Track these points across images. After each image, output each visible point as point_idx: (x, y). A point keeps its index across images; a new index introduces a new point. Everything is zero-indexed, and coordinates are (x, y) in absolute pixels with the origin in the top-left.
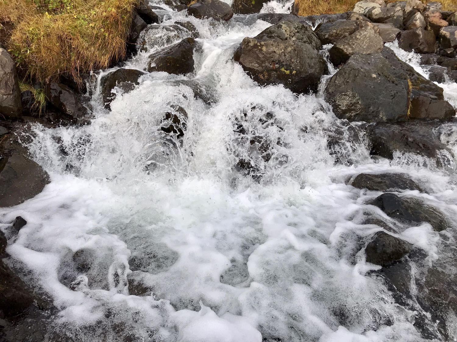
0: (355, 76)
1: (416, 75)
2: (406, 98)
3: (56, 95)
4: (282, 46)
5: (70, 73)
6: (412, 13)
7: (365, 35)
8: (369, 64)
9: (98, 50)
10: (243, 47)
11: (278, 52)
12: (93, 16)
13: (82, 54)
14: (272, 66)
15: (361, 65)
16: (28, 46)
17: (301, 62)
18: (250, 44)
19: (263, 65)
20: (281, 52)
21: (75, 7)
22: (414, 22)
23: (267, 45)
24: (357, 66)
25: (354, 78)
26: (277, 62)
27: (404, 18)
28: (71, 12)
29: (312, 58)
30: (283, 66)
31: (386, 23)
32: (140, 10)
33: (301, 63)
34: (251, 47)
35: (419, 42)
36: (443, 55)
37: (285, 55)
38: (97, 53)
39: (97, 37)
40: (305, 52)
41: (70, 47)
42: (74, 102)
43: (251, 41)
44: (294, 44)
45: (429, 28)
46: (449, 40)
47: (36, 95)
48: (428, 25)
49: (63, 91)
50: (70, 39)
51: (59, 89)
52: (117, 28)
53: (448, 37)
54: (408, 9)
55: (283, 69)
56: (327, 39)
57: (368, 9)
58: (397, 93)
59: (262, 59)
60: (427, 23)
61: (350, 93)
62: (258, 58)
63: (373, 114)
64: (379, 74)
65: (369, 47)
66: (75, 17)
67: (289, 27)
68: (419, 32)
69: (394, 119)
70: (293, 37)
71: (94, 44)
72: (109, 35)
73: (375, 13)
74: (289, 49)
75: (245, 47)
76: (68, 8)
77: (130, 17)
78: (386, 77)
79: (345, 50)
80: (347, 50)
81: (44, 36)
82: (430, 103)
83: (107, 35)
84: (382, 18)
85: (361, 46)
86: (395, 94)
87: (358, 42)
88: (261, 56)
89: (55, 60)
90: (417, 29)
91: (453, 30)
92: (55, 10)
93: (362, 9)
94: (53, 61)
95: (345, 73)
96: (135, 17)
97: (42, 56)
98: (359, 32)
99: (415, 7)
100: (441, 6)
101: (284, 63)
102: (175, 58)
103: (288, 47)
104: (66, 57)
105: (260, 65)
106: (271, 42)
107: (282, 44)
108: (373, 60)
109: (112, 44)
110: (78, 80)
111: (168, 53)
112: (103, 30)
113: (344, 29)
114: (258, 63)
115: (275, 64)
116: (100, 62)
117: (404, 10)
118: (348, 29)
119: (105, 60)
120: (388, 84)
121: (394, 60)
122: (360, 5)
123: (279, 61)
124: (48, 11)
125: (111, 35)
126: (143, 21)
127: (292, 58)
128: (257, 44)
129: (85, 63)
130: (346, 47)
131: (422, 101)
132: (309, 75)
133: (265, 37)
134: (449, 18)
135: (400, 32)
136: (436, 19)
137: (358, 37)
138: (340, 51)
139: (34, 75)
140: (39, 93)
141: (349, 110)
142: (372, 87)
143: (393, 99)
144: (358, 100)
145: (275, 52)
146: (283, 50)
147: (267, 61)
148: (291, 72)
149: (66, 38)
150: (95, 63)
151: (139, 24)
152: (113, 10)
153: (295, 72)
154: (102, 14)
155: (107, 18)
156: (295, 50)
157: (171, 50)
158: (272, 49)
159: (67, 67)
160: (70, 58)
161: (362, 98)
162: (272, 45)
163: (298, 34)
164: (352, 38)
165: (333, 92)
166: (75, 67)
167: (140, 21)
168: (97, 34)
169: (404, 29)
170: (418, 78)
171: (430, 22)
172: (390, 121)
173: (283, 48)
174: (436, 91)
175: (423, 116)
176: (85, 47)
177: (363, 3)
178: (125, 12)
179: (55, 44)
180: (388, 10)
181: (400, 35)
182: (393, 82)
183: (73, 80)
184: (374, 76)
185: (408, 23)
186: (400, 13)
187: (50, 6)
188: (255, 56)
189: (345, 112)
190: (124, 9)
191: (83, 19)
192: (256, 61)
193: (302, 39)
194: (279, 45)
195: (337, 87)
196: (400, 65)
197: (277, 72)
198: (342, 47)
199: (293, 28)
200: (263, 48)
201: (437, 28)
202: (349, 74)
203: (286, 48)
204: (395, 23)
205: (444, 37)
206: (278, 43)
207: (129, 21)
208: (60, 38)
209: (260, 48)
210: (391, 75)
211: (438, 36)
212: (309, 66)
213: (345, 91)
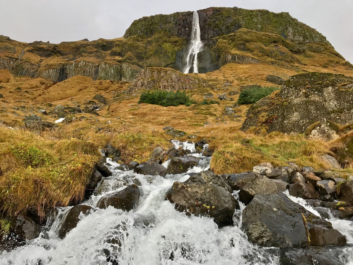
0: (261, 210)
1: (307, 212)
2: (304, 228)
3: (20, 224)
4: (203, 187)
5: (36, 208)
6: (294, 173)
7: (263, 182)
8: (270, 201)
9: (63, 192)
10: (173, 189)
11: (200, 192)
12: (64, 170)
13: (49, 194)
14: (196, 203)
15: (264, 201)
16: (9, 188)
17: (218, 198)
18: (178, 186)
19: (189, 202)
20: (202, 192)
21: (52, 164)
22: (297, 178)
23: (191, 187)
24: (260, 202)
25: (260, 211)
26: (200, 199)
27: (289, 177)
28: (48, 167)
29: (226, 197)
30: (204, 203)
31: (277, 179)
32: (99, 167)
33: (218, 200)
34: (180, 188)
35: (303, 191)
36: (324, 200)
37: (205, 195)
38: (61, 194)
39: (64, 183)
40: (220, 192)
41: (41, 188)
42: (34, 230)
43: (180, 184)
44: (212, 186)
45: (308, 182)
46: (325, 190)
47: (3, 224)
48: (307, 180)
49: (26, 221)
50: (43, 183)
51: (24, 220)
52: (80, 178)
53: (324, 187)
54: (291, 170)
55: (205, 205)
56: (236, 186)
57: (263, 171)
58: (296, 223)
59: (189, 197)
60: (306, 179)
61: (258, 223)
62: (185, 196)
63: (280, 240)
64: (279, 209)
65: (267, 190)
66: (51, 169)
67: (207, 175)
68: (302, 184)
69: (299, 245)
70: (210, 182)
71: (60, 188)
72: (73, 182)
73: (268, 173)
74: (208, 190)
75: (175, 189)
76: (47, 164)
77: (91, 170)
78: (284, 211)
79: (250, 192)
80: (251, 191)
81: (23, 181)
82: (324, 232)
83: (72, 182)
84: (274, 176)
85: (261, 189)
86: (294, 224)
87: (259, 186)
88: (187, 195)
89: (26, 198)
90: (300, 182)
91: (327, 183)
92: (37, 165)
93: (259, 171)
94: (25, 199)
95: (253, 207)
96: (95, 171)
97: (18, 195)
98: (258, 179)
99: (295, 169)
100: (313, 169)
101: (205, 200)
102: (122, 198)
103: (207, 189)
104: (37, 196)
105: (187, 202)
106: (194, 184)
107: (202, 187)
108: (272, 198)
109: (74, 189)
110: (41, 214)
111: (116, 195)
112: (69, 178)
113: (247, 179)
114: (185, 200)
115: (198, 201)
116: (62, 202)
117: (288, 171)
118: (250, 179)
119: (67, 200)
120: (287, 216)
121: (288, 201)
122: (256, 168)
123: (201, 199)
124: (31, 165)
125: (75, 182)
126: (100, 174)
127: (210, 197)
128: (184, 186)
129: (50, 201)
130: (251, 190)
131: (317, 230)
132: (225, 208)
133: (190, 182)
134: (321, 176)
135: (288, 185)
136: (312, 176)
137: (257, 183)
138: (247, 193)
139: (7, 210)
140: (6, 224)
141: (261, 237)
142: (275, 218)
143: (293, 228)
144: (266, 228)
145: (197, 192)
146: (203, 191)
147: (192, 199)
148: (211, 207)
149: (40, 182)
150: (58, 202)
151: (97, 176)
152: (80, 165)
153: (214, 207)
154: (70, 168)
155: (74, 170)
156: (212, 190)
157: (119, 192)
158: (195, 190)
159: (35, 204)
160: (39, 197)
161: (268, 227)
162: (195, 187)
163: (213, 180)
164: (253, 183)
165: (245, 222)
166: (41, 204)
167: (98, 174)
168: (64, 181)
169: (291, 183)
170: (310, 215)
171: (308, 178)
172: (296, 246)
173: (203, 189)
174: (326, 224)
175: (321, 242)
176: (53, 189)
177: (258, 167)
178: (88, 167)
179: (30, 186)
180: (276, 171)
181: (289, 187)
182: (291, 215)
183: (37, 214)
184: (275, 209)
185: (293, 179)
186: (286, 173)
187: (34, 162)
188: (183, 195)
189: (257, 239)
190: (88, 165)
191: (56, 171)
192: (184, 199)
193: (217, 183)
194: (200, 187)
195: (247, 218)
196: (293, 205)
197: (200, 207)
198: (247, 190)
199: (209, 176)
200: (188, 189)
201: (314, 182)
202: (256, 208)
203: (205, 189)
204: (283, 179)
205: (321, 187)
206: (199, 185)
207: (90, 173)
208: (35, 182)
209: (186, 189)
210: (288, 210)
211: (317, 188)
212: (225, 202)
213: (255, 221)
